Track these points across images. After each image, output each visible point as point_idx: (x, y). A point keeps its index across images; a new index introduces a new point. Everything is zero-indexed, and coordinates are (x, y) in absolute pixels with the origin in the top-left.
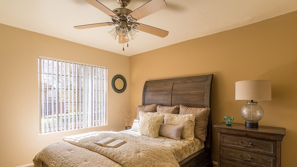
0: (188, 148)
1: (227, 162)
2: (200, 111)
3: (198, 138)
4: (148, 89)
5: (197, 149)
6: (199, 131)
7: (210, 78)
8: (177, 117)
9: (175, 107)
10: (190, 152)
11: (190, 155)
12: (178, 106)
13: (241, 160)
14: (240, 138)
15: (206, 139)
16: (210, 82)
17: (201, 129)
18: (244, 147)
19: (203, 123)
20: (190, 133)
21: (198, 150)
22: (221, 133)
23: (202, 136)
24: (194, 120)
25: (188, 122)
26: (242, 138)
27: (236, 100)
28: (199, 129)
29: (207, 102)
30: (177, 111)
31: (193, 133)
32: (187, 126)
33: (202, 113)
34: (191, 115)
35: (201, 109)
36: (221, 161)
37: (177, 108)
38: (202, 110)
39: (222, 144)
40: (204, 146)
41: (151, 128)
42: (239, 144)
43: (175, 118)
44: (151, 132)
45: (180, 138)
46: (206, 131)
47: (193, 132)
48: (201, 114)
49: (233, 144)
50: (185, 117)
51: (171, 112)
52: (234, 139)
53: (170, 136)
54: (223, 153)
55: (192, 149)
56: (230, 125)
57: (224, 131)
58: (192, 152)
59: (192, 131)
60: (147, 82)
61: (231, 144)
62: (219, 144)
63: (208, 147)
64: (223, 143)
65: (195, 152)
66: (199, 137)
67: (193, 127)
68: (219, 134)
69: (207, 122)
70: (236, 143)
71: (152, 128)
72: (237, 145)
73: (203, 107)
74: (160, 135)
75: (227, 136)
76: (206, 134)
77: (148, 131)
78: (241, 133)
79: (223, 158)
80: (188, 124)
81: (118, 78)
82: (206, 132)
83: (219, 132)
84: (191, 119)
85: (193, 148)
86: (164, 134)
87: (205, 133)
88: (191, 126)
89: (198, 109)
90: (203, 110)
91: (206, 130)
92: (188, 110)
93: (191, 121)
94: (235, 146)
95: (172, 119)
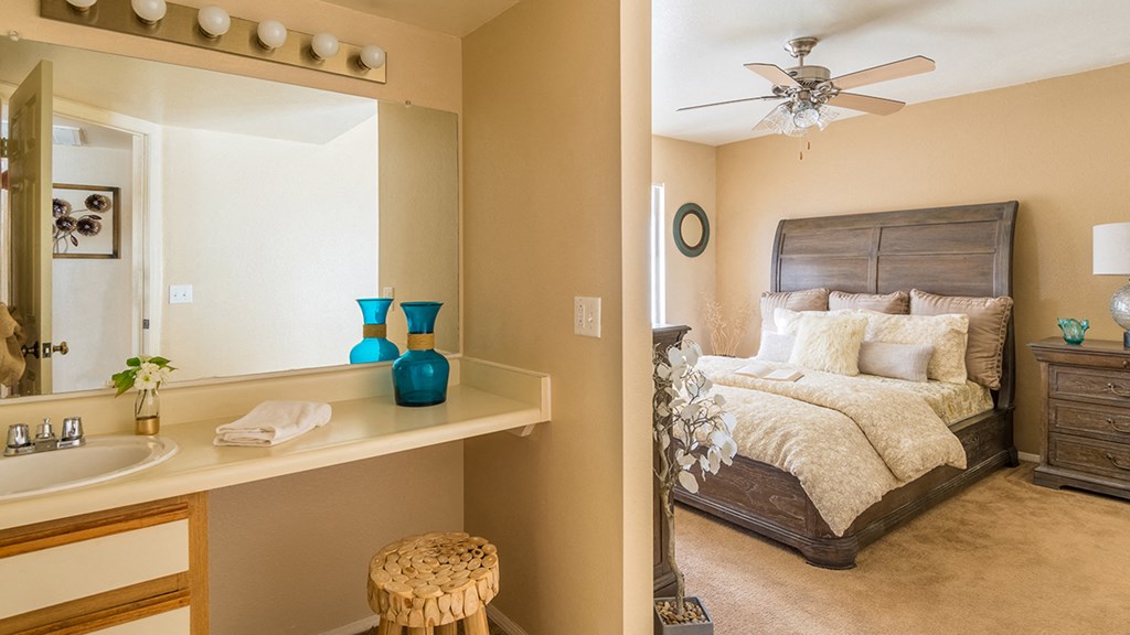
0: (955, 401)
1: (1070, 439)
2: (983, 306)
3: (976, 380)
4: (789, 244)
5: (975, 410)
6: (978, 360)
7: (1008, 212)
8: (911, 322)
9: (897, 295)
10: (960, 412)
11: (960, 419)
12: (904, 294)
13: (1114, 434)
14: (1108, 374)
15: (1000, 382)
16: (1010, 223)
17: (985, 355)
18: (1121, 399)
19: (992, 341)
20: (954, 364)
21: (977, 412)
22: (1052, 364)
23: (989, 373)
24: (966, 331)
25: (950, 336)
26: (1116, 375)
27: (1095, 273)
28: (979, 355)
29: (1000, 281)
30: (903, 308)
31: (964, 366)
32: (945, 345)
33: (989, 312)
34: (957, 316)
35: (983, 299)
36: (1049, 438)
37: (901, 299)
38: (988, 304)
39: (1053, 393)
40: (991, 403)
41: (837, 350)
42: (1106, 392)
43: (904, 325)
44: (836, 360)
45: (925, 376)
46: (999, 361)
47: (963, 361)
48: (985, 314)
49: (1087, 392)
50: (937, 323)
51: (883, 309)
52: (1090, 378)
53: (892, 373)
54: (1056, 417)
55: (965, 405)
56: (1078, 343)
57: (1061, 357)
58: (966, 415)
59: (959, 360)
60: (783, 223)
61: (1081, 391)
62: (1044, 394)
63: (1006, 406)
64: (1057, 390)
65: (971, 415)
66: (982, 376)
67: (964, 350)
68: (1043, 365)
69: (1004, 336)
70: (1097, 387)
71: (840, 348)
72: (1100, 393)
73: (988, 294)
74: (863, 370)
75: (1068, 370)
76: (1000, 369)
77: (828, 358)
78: (1112, 361)
79: (1058, 430)
80: (949, 340)
81: (689, 212)
82: (1000, 364)
83: (1046, 361)
84: (956, 328)
85: (967, 403)
86: (873, 369)
87: (998, 367)
88: (958, 344)
89: (975, 301)
90: (990, 302)
91: (1001, 358)
92: (942, 304)
93: (958, 332)
94: (1094, 396)
95: (896, 326)
